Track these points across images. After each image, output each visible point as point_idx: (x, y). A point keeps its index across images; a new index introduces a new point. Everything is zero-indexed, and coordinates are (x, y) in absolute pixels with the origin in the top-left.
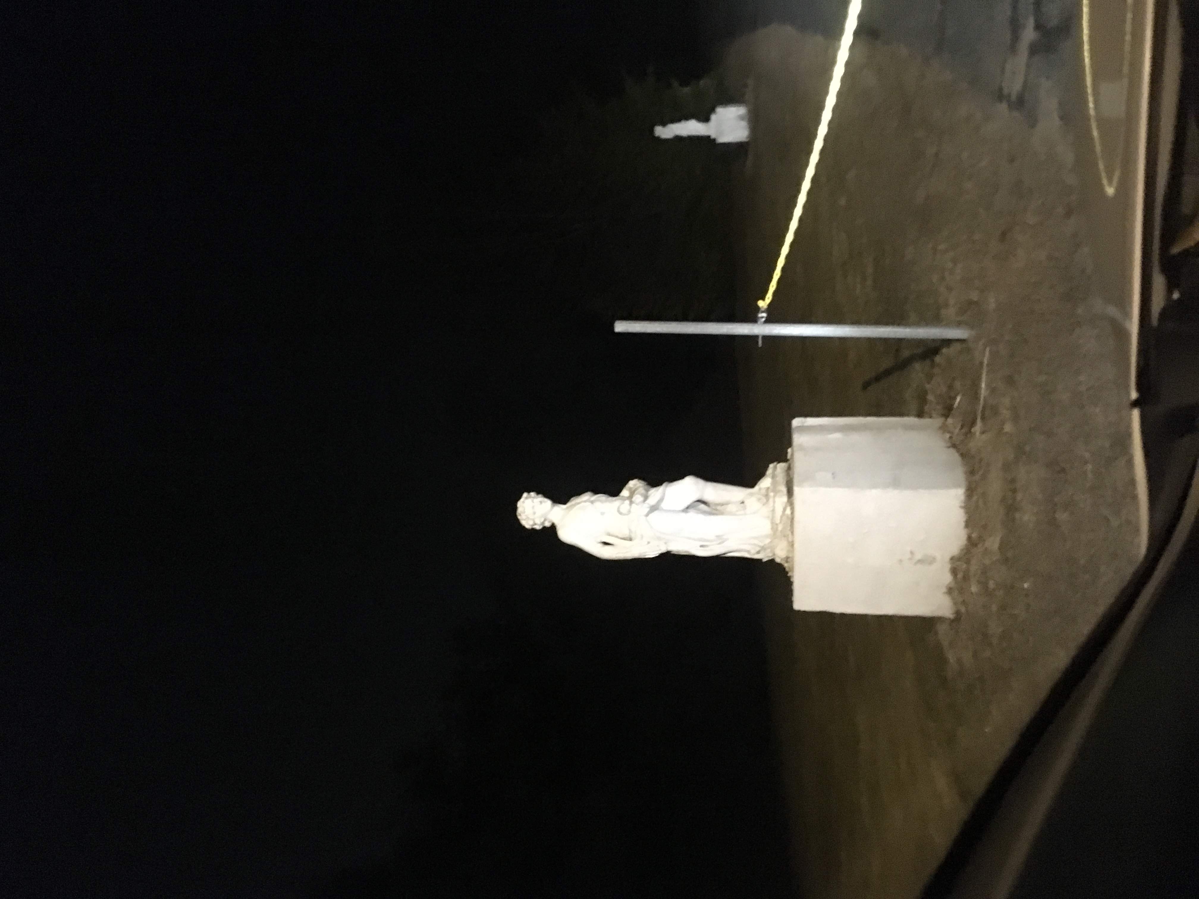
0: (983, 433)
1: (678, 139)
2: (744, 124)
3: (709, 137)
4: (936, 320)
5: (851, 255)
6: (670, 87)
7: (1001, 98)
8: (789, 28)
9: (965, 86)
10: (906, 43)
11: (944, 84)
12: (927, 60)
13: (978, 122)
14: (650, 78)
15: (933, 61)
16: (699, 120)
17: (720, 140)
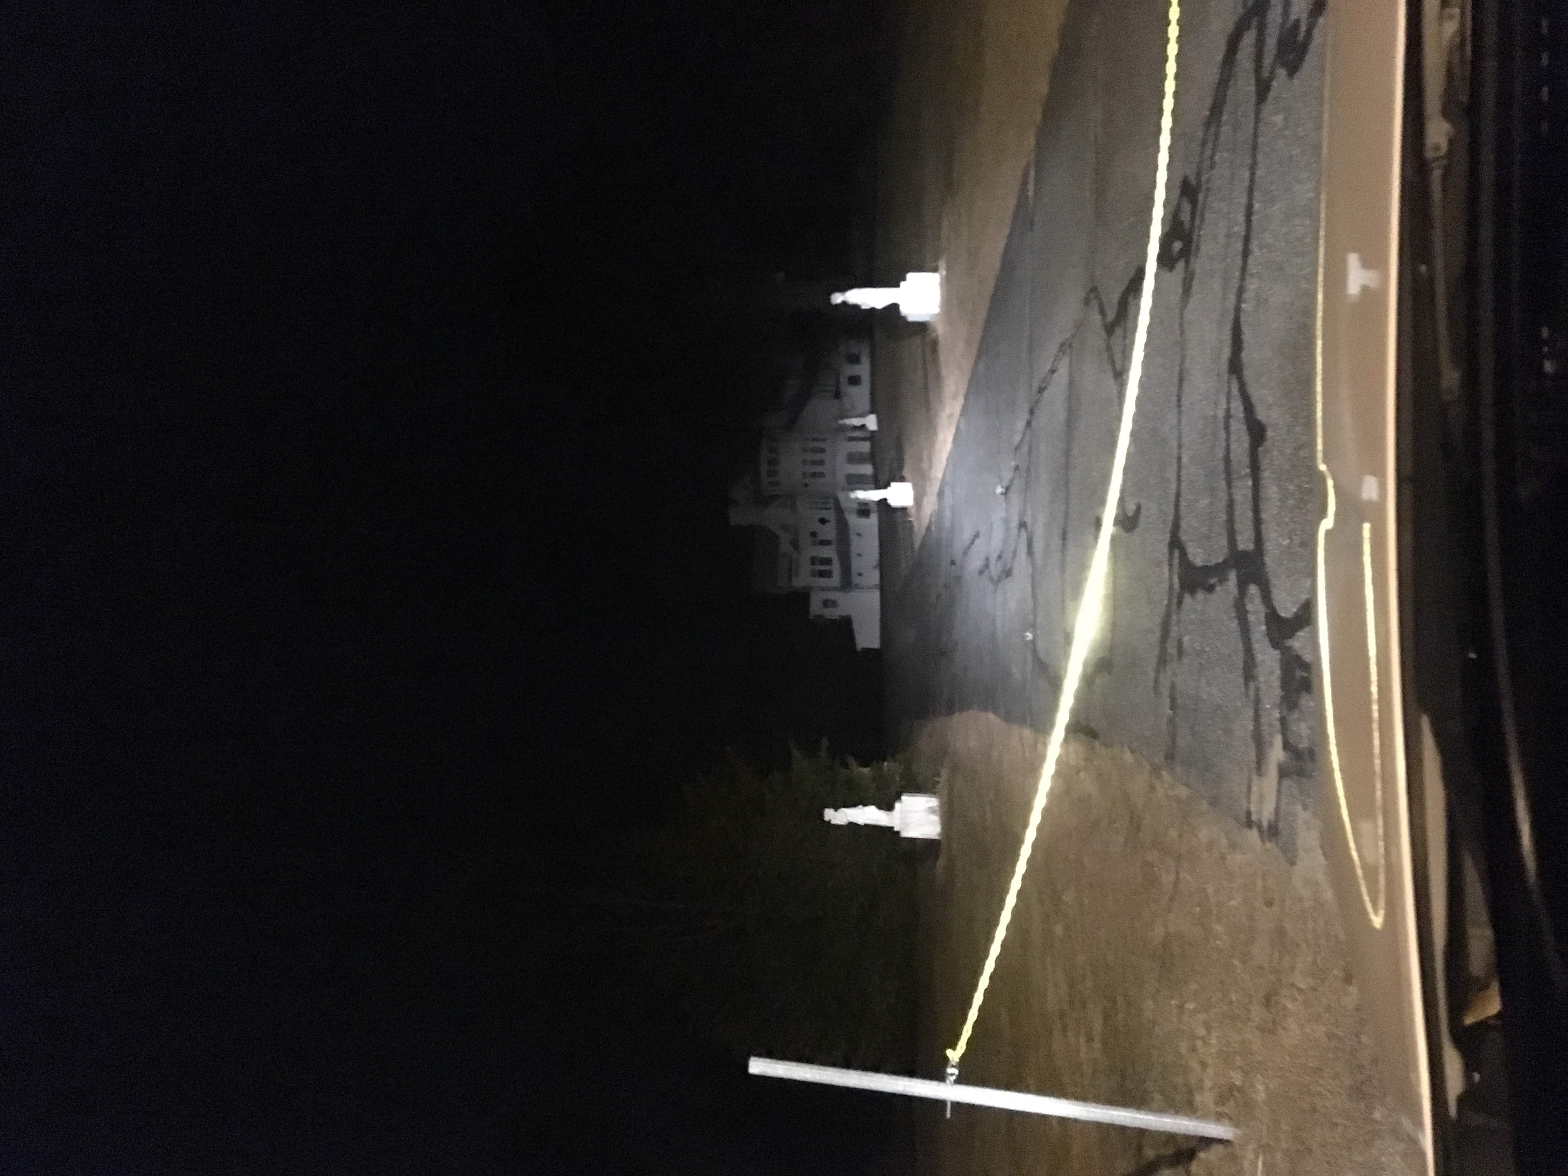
1: (852, 826)
2: (935, 819)
3: (892, 828)
4: (1188, 1108)
5: (1071, 1003)
6: (846, 765)
7: (1249, 824)
8: (991, 716)
9: (1204, 805)
10: (1130, 748)
11: (1178, 800)
12: (1156, 770)
13: (1224, 851)
14: (823, 753)
15: (1163, 773)
16: (880, 807)
17: (905, 834)
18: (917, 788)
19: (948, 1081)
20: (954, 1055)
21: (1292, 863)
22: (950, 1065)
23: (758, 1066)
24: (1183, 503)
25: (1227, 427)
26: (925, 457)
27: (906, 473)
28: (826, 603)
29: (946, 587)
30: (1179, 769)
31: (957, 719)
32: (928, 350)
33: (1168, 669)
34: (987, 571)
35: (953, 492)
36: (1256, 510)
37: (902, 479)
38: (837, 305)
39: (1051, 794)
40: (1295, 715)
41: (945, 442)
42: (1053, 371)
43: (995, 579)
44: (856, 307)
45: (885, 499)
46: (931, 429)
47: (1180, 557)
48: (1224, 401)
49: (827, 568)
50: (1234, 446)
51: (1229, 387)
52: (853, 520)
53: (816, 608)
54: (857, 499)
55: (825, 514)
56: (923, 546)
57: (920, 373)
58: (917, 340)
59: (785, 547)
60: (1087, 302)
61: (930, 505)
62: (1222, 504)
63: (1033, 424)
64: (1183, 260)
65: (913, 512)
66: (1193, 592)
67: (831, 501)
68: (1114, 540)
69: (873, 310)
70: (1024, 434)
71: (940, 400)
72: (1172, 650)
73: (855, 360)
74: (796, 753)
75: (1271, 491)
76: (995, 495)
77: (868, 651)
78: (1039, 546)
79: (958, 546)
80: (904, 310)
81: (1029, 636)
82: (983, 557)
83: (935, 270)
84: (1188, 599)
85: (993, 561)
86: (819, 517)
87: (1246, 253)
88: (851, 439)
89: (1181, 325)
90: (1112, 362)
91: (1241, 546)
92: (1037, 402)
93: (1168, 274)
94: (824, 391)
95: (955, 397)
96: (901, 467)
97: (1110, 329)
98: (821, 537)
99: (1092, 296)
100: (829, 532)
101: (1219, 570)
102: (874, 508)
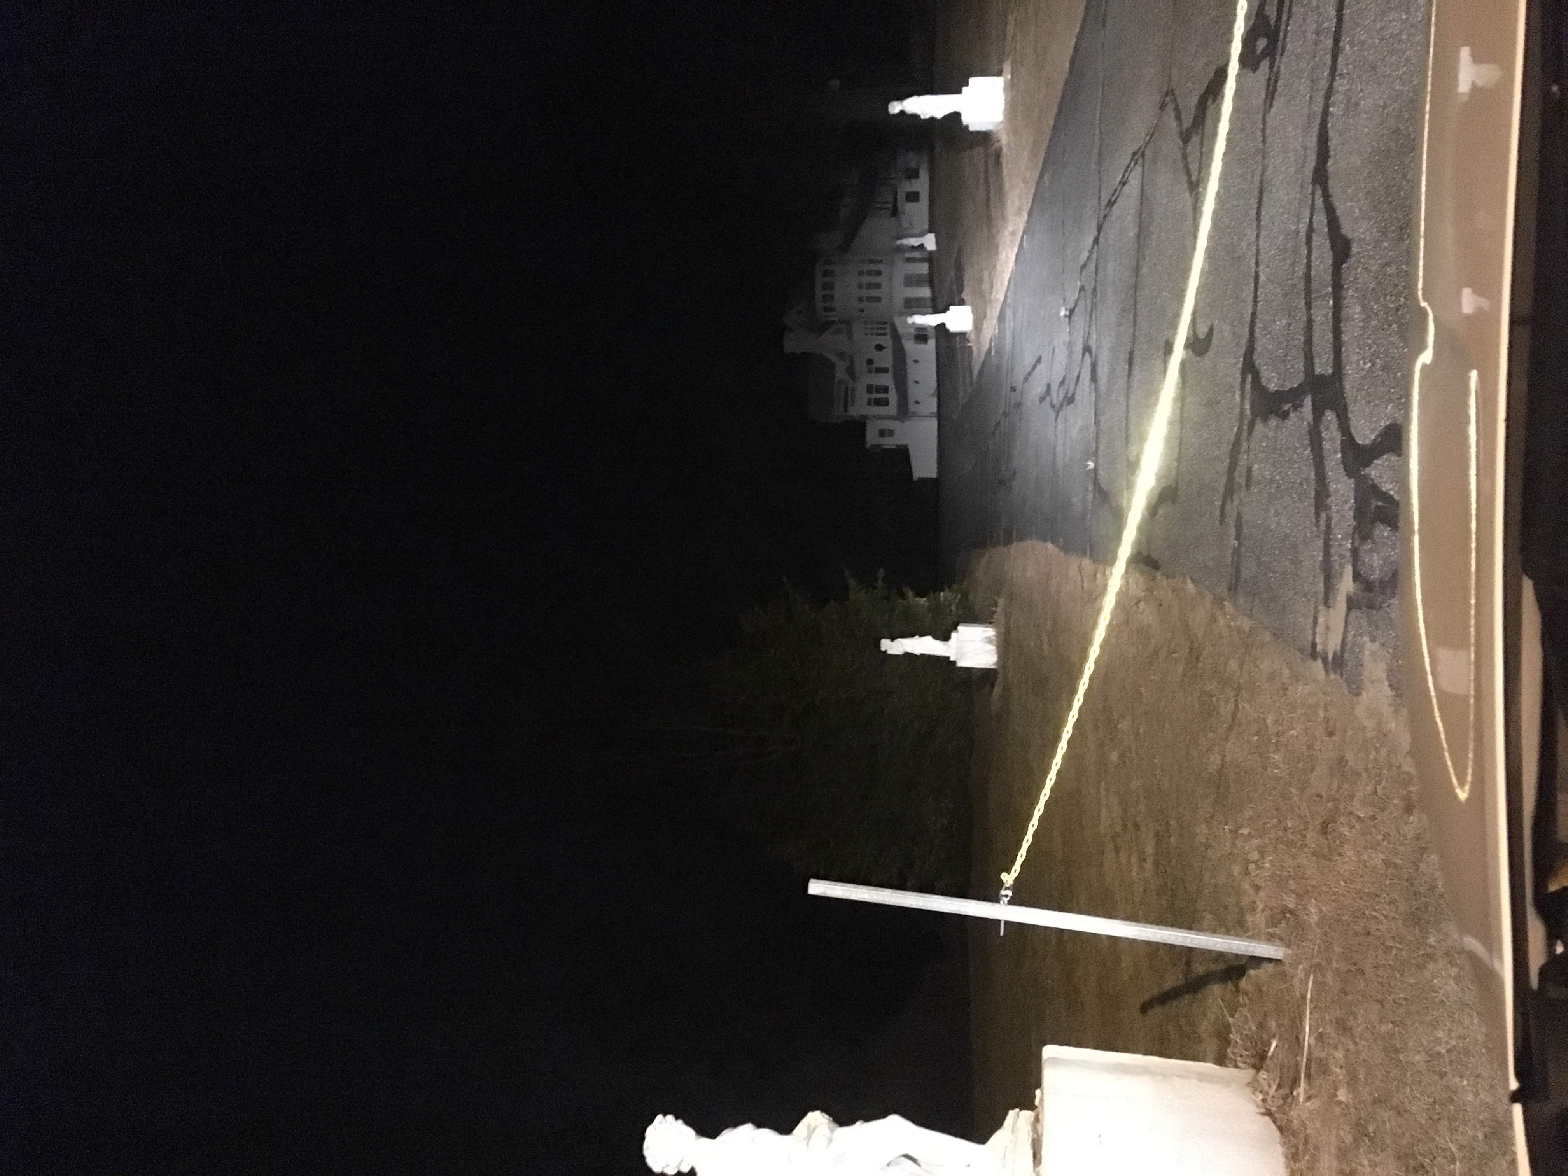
0: (1309, 1098)
1: (908, 656)
2: (992, 648)
3: (948, 658)
5: (1125, 826)
6: (903, 596)
7: (1314, 655)
8: (1050, 546)
9: (1267, 637)
10: (1192, 578)
11: (1240, 631)
12: (1218, 601)
13: (1285, 681)
14: (880, 584)
15: (1226, 603)
16: (936, 638)
17: (960, 664)
18: (974, 619)
19: (1002, 902)
20: (1008, 878)
21: (1358, 695)
22: (1004, 888)
23: (816, 888)
24: (1259, 325)
25: (1309, 242)
26: (986, 279)
27: (965, 295)
28: (882, 433)
29: (1006, 414)
30: (1242, 600)
31: (1015, 548)
32: (991, 162)
33: (1235, 497)
34: (1048, 398)
35: (1014, 315)
36: (1337, 332)
37: (962, 303)
38: (894, 115)
39: (1110, 627)
40: (1368, 546)
41: (1006, 261)
42: (1123, 184)
43: (1058, 406)
44: (915, 117)
45: (943, 325)
46: (992, 248)
47: (1253, 382)
48: (1307, 214)
49: (884, 396)
50: (1315, 263)
51: (1313, 201)
52: (910, 346)
53: (872, 438)
54: (914, 323)
55: (881, 341)
56: (981, 372)
57: (982, 188)
58: (978, 150)
59: (840, 374)
60: (1162, 107)
61: (990, 329)
62: (1299, 326)
63: (1101, 240)
64: (1268, 58)
65: (972, 337)
66: (1265, 420)
67: (888, 326)
68: (1184, 366)
69: (932, 119)
70: (1091, 252)
71: (1004, 218)
72: (1241, 480)
73: (913, 174)
74: (853, 583)
75: (1354, 310)
76: (1059, 318)
77: (924, 481)
78: (1103, 371)
79: (1020, 372)
80: (966, 119)
81: (1091, 465)
82: (1044, 383)
83: (999, 73)
84: (1259, 426)
85: (1054, 387)
86: (875, 344)
87: (1336, 52)
88: (909, 260)
89: (1263, 131)
90: (1188, 173)
91: (1318, 370)
92: (1105, 216)
93: (1252, 75)
94: (880, 209)
95: (1019, 212)
96: (961, 290)
97: (1186, 137)
98: (877, 364)
99: (1168, 99)
100: (886, 359)
101: (1294, 396)
102: (931, 334)
